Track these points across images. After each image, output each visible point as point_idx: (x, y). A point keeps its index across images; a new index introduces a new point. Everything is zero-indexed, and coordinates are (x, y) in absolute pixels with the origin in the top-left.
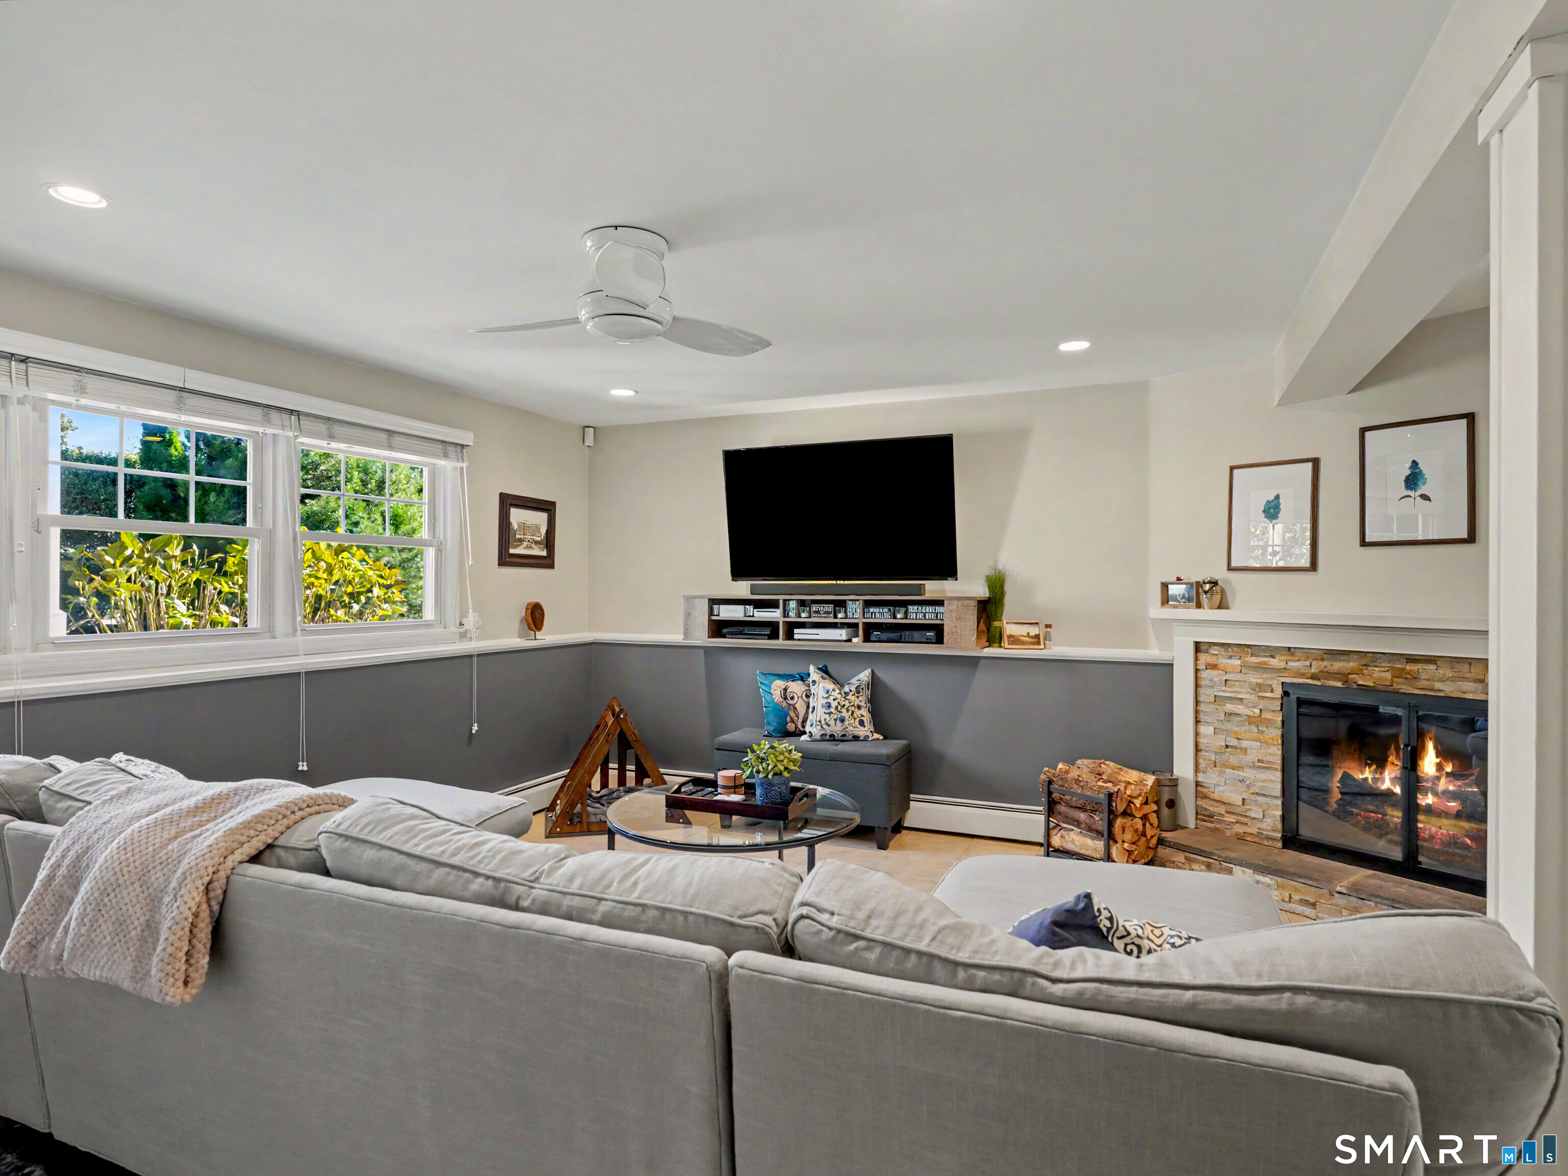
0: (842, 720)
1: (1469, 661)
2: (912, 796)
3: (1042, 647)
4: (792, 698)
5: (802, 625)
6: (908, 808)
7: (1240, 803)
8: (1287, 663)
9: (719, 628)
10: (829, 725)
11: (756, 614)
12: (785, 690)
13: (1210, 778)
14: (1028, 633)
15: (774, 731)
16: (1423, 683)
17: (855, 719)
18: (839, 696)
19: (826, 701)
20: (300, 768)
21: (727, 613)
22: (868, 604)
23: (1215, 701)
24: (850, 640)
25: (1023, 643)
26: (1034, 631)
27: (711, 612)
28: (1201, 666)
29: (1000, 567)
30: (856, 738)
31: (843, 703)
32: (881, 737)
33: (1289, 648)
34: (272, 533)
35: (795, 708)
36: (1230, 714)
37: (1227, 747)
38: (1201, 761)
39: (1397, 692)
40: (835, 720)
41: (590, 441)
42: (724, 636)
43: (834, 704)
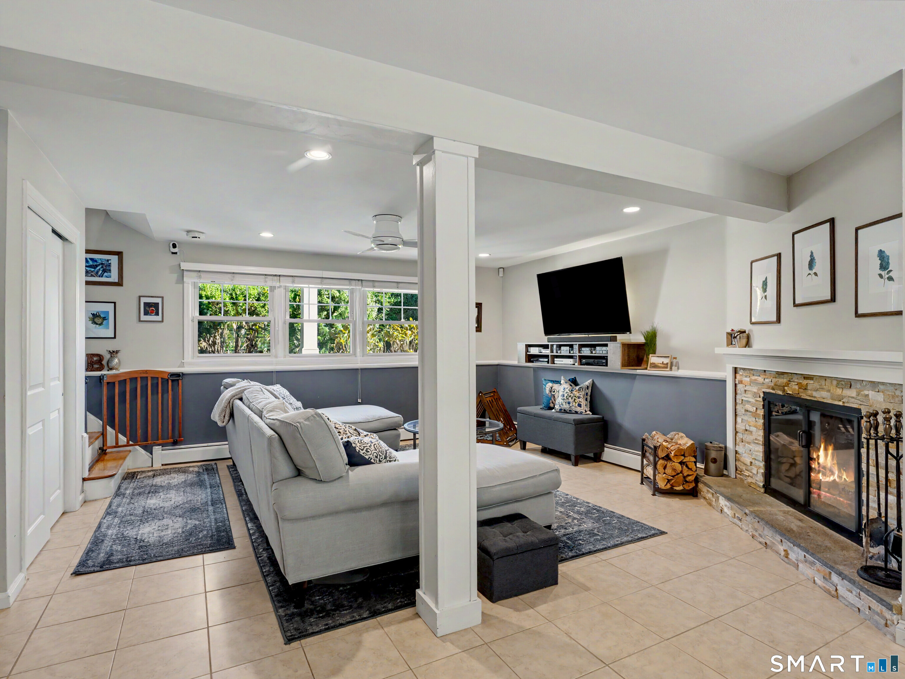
0: (569, 403)
1: (825, 378)
2: (605, 444)
3: (668, 369)
4: (554, 392)
5: (557, 357)
6: (603, 451)
7: (749, 464)
8: (764, 380)
9: (530, 358)
10: (563, 405)
11: (544, 351)
12: (552, 388)
13: (740, 449)
14: (663, 362)
15: (545, 406)
16: (809, 392)
17: (576, 403)
18: (568, 391)
19: (562, 393)
20: (359, 401)
21: (534, 351)
22: (581, 346)
23: (742, 403)
24: (574, 364)
25: (659, 367)
26: (666, 361)
27: (527, 351)
28: (737, 382)
29: (655, 326)
30: (576, 413)
31: (570, 395)
32: (591, 414)
33: (765, 371)
34: (355, 321)
35: (554, 397)
36: (747, 411)
37: (746, 430)
38: (737, 438)
39: (800, 398)
40: (566, 403)
41: (501, 274)
42: (532, 362)
43: (566, 395)
